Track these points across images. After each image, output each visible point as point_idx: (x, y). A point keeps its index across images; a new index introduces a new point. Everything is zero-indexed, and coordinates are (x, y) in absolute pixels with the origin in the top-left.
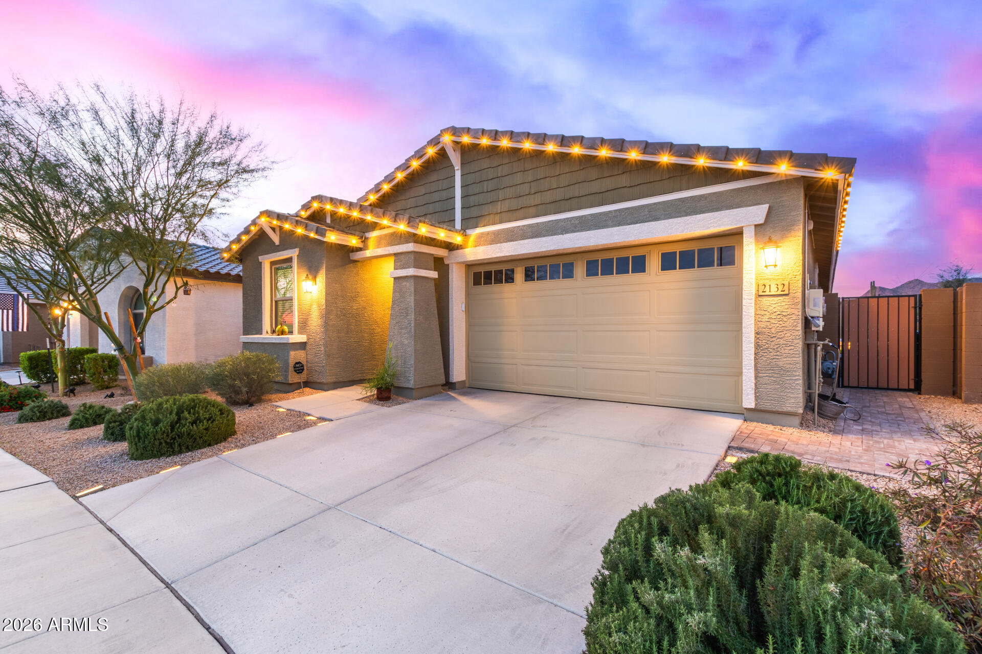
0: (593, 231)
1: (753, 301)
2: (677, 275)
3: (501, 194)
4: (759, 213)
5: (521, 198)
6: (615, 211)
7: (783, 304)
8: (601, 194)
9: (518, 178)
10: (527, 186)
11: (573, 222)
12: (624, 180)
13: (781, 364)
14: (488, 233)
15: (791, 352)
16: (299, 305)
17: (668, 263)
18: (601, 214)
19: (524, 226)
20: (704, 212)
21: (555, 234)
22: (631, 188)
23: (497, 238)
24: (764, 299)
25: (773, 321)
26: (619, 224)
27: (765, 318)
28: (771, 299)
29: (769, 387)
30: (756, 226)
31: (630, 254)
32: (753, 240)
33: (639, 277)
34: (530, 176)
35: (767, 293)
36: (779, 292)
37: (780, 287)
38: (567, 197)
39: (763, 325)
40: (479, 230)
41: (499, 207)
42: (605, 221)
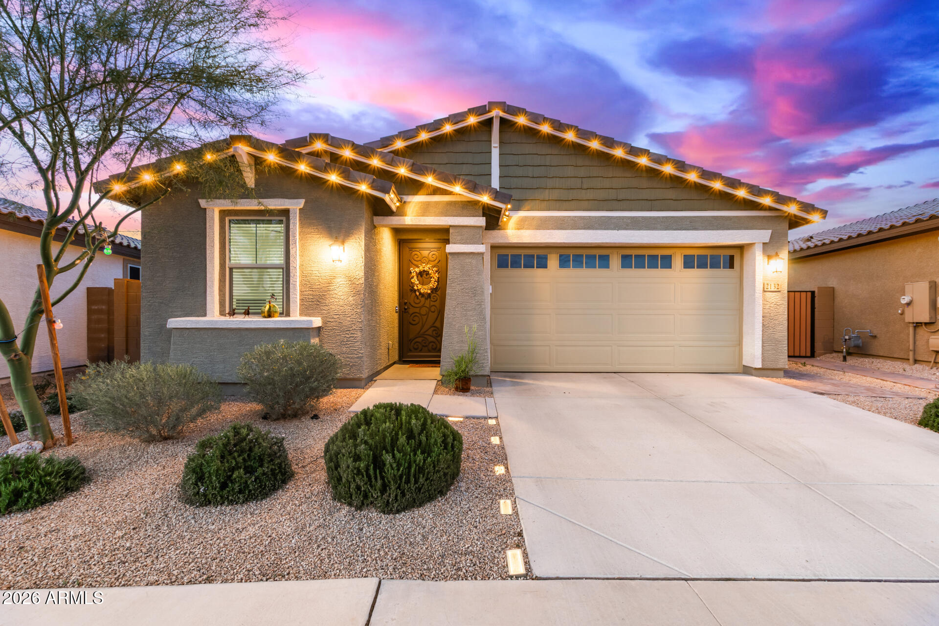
0: (644, 231)
1: (761, 295)
2: (696, 273)
3: (550, 183)
4: (765, 235)
5: (572, 191)
6: (663, 217)
7: (777, 297)
8: (650, 202)
9: (570, 171)
10: (579, 181)
11: (625, 220)
12: (671, 194)
13: (776, 337)
14: (533, 218)
15: (782, 329)
16: (303, 276)
17: (689, 263)
18: (650, 218)
19: (575, 217)
20: (729, 229)
21: (607, 229)
22: (676, 201)
23: (543, 224)
24: (767, 294)
25: (772, 309)
26: (666, 228)
27: (767, 307)
28: (771, 293)
29: (770, 352)
30: (763, 243)
31: (660, 252)
32: (761, 253)
33: (666, 271)
34: (582, 172)
35: (769, 290)
36: (776, 290)
37: (776, 286)
38: (620, 198)
39: (766, 311)
40: (522, 214)
41: (546, 194)
42: (654, 224)
